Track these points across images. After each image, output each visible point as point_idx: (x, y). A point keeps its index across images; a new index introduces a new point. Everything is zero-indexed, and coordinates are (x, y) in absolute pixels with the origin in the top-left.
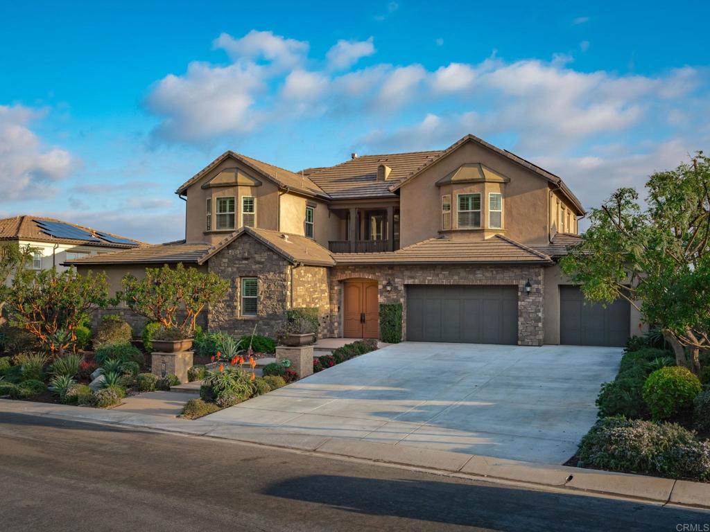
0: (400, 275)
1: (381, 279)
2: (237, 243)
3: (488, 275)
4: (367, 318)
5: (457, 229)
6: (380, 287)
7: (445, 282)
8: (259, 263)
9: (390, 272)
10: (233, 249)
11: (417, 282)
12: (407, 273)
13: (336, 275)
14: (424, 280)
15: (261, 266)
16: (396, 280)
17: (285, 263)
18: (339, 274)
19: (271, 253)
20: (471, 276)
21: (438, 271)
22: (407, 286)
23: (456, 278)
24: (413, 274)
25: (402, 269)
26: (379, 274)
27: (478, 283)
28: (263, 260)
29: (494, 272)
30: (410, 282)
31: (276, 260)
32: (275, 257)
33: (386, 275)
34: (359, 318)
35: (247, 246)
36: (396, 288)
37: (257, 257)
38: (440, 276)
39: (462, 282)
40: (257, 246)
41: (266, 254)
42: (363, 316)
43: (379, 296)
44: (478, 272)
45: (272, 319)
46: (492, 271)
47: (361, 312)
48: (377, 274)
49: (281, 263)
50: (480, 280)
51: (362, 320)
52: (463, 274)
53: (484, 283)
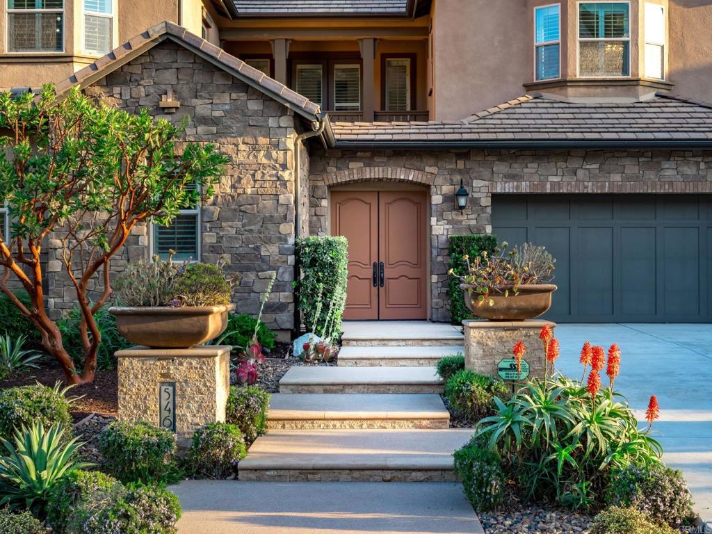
0: (486, 173)
1: (439, 180)
2: (137, 69)
3: (689, 170)
4: (387, 273)
5: (578, 77)
6: (436, 199)
7: (591, 188)
8: (204, 121)
9: (461, 164)
10: (125, 83)
11: (525, 187)
12: (501, 168)
13: (324, 170)
14: (543, 183)
15: (214, 129)
16: (476, 183)
17: (286, 121)
18: (332, 169)
19: (243, 96)
20: (651, 175)
21: (574, 163)
22: (497, 198)
23: (617, 177)
24: (517, 168)
25: (489, 158)
26: (434, 170)
27: (667, 189)
28: (217, 114)
29: (702, 166)
30: (509, 187)
31: (255, 113)
32: (254, 106)
33: (452, 172)
34: (369, 273)
35: (169, 76)
36: (475, 202)
37: (202, 107)
38: (580, 173)
39: (629, 188)
40: (200, 78)
41: (226, 98)
42: (378, 269)
43: (434, 220)
44: (666, 165)
45: (248, 269)
46: (698, 164)
47: (375, 260)
48: (428, 169)
49: (272, 122)
50: (671, 183)
51: (378, 279)
52: (631, 167)
53: (679, 188)
